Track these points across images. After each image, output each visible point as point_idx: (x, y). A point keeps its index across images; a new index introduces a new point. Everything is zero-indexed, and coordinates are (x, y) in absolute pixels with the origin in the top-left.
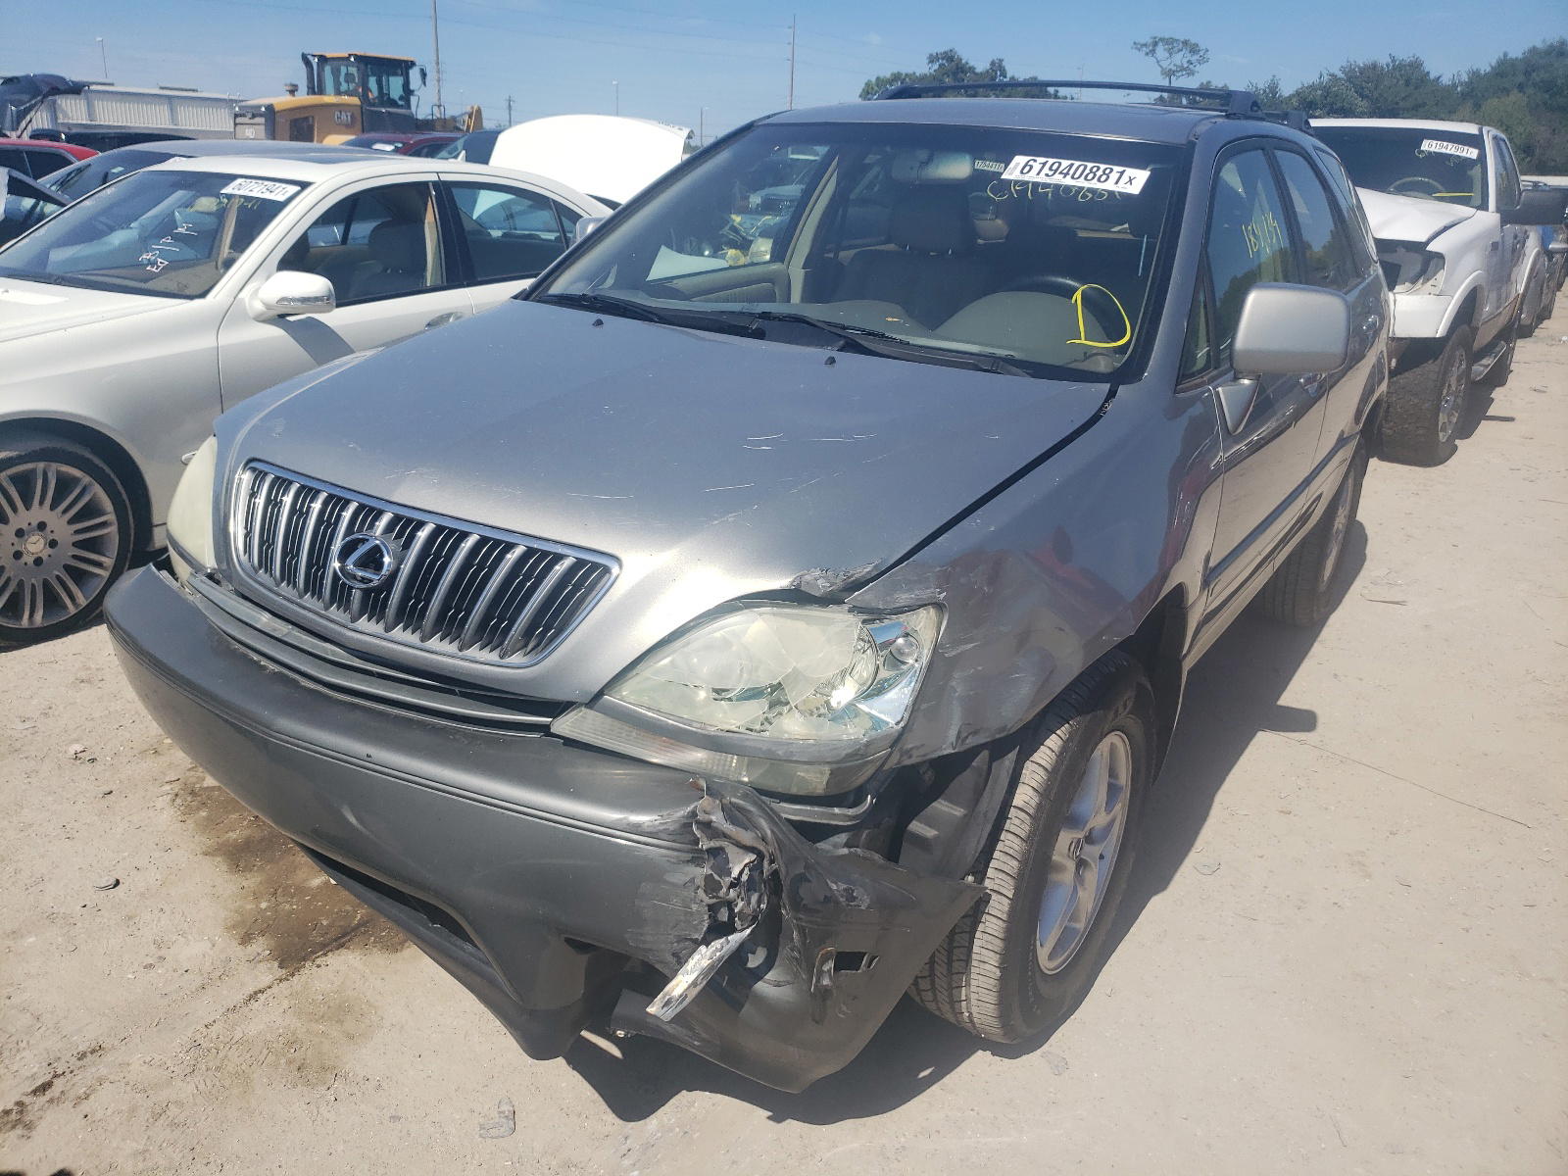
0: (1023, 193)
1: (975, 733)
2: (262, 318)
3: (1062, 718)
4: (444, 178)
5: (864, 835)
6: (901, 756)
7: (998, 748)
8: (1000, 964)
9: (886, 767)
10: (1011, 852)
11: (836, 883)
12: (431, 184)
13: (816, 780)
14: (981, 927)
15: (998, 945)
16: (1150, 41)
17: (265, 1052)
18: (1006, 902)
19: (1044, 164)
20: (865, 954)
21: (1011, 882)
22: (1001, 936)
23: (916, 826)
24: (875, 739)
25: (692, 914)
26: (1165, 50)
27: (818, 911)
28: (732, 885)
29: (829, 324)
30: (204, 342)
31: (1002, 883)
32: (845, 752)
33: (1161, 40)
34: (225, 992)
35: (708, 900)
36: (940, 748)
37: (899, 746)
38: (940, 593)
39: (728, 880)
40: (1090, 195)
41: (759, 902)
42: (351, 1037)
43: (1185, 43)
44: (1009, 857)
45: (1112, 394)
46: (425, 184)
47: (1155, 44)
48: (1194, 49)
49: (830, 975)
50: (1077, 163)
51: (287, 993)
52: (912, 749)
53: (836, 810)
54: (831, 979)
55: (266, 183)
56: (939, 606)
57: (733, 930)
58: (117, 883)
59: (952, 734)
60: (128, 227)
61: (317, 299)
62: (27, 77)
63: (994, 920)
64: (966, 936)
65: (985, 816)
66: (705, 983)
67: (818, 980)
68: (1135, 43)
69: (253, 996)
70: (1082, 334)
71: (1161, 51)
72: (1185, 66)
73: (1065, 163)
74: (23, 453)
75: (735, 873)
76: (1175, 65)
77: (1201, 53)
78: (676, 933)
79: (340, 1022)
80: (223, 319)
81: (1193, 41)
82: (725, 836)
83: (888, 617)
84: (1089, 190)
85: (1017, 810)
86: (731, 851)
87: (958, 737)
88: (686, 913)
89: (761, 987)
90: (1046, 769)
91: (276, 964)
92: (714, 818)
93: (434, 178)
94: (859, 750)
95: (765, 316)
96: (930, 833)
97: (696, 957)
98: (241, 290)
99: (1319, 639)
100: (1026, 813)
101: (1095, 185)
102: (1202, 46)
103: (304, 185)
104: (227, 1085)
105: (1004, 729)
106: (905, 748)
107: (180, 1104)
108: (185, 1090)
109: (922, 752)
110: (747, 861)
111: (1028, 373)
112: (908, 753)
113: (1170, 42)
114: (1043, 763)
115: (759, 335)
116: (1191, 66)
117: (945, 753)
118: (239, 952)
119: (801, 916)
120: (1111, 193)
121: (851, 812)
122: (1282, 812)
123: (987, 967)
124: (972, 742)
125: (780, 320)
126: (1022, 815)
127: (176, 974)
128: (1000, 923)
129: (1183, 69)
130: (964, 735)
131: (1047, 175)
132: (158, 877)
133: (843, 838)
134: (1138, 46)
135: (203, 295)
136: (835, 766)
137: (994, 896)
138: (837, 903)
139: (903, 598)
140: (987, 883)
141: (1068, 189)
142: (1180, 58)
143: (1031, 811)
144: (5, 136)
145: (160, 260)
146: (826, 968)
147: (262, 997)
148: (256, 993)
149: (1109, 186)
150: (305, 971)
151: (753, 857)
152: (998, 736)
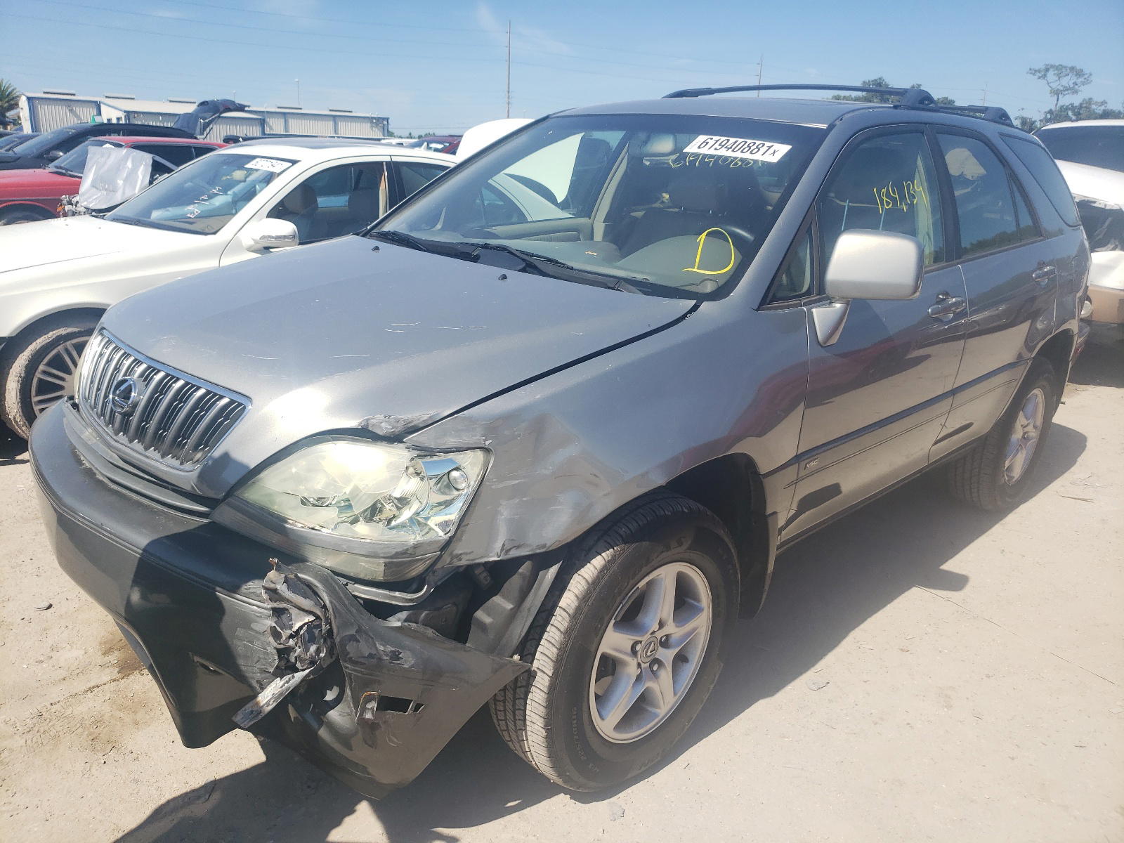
0: (692, 163)
1: (518, 547)
2: (252, 249)
3: (609, 543)
4: (395, 159)
5: (423, 615)
6: (452, 559)
7: (542, 560)
8: (545, 726)
9: (439, 566)
10: (553, 641)
11: (383, 646)
12: (384, 163)
13: (376, 569)
14: (530, 696)
15: (542, 711)
16: (1043, 67)
17: (79, 725)
18: (547, 679)
19: (717, 141)
20: (411, 701)
21: (552, 664)
22: (544, 704)
23: (480, 615)
24: (422, 543)
25: (268, 654)
26: (1054, 74)
27: (362, 664)
28: (291, 636)
29: (523, 252)
30: (212, 263)
31: (544, 664)
32: (395, 550)
33: (1052, 66)
34: (75, 684)
35: (275, 644)
36: (488, 556)
37: (449, 551)
38: (485, 440)
39: (288, 632)
40: (740, 163)
41: (318, 651)
42: (136, 723)
43: (1072, 69)
44: (550, 645)
45: (695, 308)
46: (381, 163)
47: (1047, 70)
48: (1079, 73)
49: (373, 711)
50: (740, 140)
51: (112, 689)
52: (461, 554)
53: (397, 594)
54: (373, 714)
55: (272, 161)
56: (486, 450)
57: (297, 670)
58: (50, 606)
59: (498, 546)
60: (226, 194)
61: (285, 237)
62: (213, 102)
63: (538, 691)
64: (522, 701)
65: (529, 610)
66: (275, 704)
67: (362, 714)
68: (1030, 69)
69: (91, 689)
70: (697, 265)
71: (1051, 76)
72: (1072, 86)
73: (732, 140)
74: (83, 330)
75: (295, 628)
76: (1062, 86)
77: (1086, 76)
78: (259, 667)
79: (135, 712)
80: (224, 249)
81: (1078, 68)
82: (288, 601)
83: (438, 454)
84: (742, 160)
85: (562, 611)
86: (294, 611)
87: (502, 549)
88: (264, 653)
89: (334, 715)
90: (587, 581)
91: (117, 670)
92: (278, 587)
93: (388, 159)
94: (407, 549)
95: (486, 246)
96: (487, 620)
97: (273, 685)
98: (240, 230)
99: (1002, 522)
100: (567, 612)
101: (747, 156)
102: (1086, 71)
103: (294, 162)
104: (44, 743)
105: (544, 546)
106: (455, 552)
107: (11, 750)
108: (19, 742)
109: (471, 557)
110: (306, 621)
111: (640, 291)
112: (459, 557)
113: (1060, 70)
114: (586, 576)
115: (475, 259)
116: (1076, 87)
117: (491, 559)
118: (100, 659)
119: (348, 665)
120: (756, 161)
121: (409, 596)
122: (902, 650)
123: (536, 727)
124: (514, 553)
125: (494, 249)
126: (564, 614)
127: (53, 669)
128: (543, 694)
129: (1067, 89)
130: (507, 547)
131: (716, 149)
132: (76, 606)
133: (404, 615)
134: (1033, 72)
135: (215, 233)
136: (388, 560)
137: (539, 674)
138: (380, 659)
139: (451, 442)
140: (536, 664)
141: (726, 158)
142: (1067, 81)
143: (571, 612)
144: (196, 138)
145: (196, 210)
146: (369, 706)
147: (96, 690)
148: (93, 687)
149: (758, 157)
150: (132, 677)
151: (312, 618)
152: (538, 551)
